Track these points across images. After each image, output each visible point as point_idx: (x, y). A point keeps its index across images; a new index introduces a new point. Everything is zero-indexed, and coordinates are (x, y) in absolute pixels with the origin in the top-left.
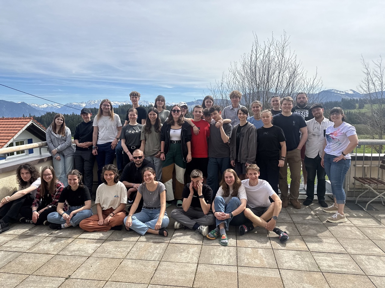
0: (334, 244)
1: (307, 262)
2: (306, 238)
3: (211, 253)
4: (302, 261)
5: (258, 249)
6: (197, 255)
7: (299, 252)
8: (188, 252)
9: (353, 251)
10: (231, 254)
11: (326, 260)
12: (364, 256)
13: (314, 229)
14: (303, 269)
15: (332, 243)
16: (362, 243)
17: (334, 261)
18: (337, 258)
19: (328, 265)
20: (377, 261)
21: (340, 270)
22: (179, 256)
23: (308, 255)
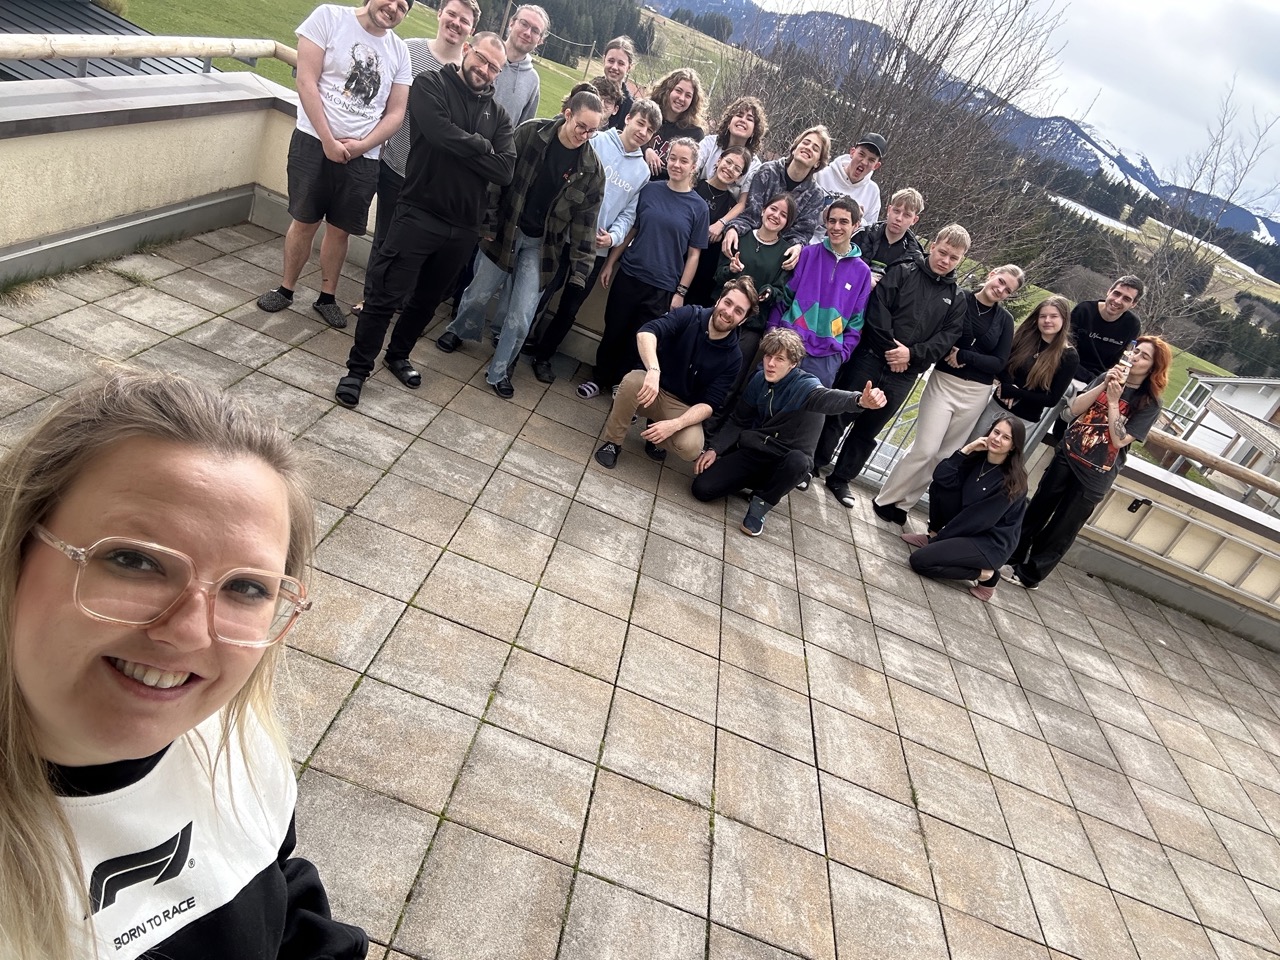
0: (926, 624)
1: (863, 646)
2: (872, 591)
3: (669, 558)
4: (854, 639)
5: (769, 583)
6: (638, 552)
7: (850, 618)
8: (616, 538)
9: (957, 653)
10: (711, 574)
11: (900, 652)
12: (976, 671)
13: (893, 576)
14: (852, 657)
15: (922, 622)
16: (980, 642)
17: (914, 660)
18: (923, 656)
19: (901, 666)
20: (996, 689)
21: (920, 682)
22: (598, 540)
23: (867, 631)
